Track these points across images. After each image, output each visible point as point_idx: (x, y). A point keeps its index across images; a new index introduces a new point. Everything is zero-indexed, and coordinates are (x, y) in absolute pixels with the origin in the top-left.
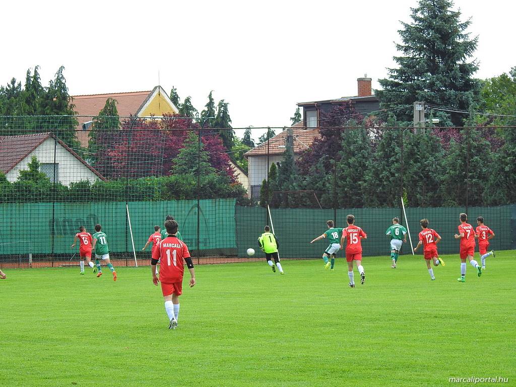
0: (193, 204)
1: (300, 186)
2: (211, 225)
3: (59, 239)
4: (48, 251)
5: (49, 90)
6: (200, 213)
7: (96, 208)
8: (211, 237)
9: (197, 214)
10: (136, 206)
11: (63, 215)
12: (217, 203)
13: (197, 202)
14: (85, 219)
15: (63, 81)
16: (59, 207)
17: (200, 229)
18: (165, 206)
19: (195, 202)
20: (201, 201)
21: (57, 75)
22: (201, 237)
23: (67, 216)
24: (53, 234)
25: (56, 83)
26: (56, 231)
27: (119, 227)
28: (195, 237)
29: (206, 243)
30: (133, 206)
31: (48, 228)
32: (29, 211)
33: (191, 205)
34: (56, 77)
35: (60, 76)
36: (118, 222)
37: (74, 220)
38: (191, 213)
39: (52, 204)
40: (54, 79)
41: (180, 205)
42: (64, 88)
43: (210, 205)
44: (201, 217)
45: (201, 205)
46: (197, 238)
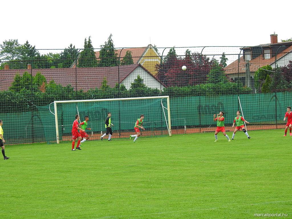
0: (273, 95)
1: (287, 86)
2: (282, 106)
3: (203, 116)
4: (198, 124)
5: (105, 47)
6: (277, 100)
7: (223, 99)
8: (283, 113)
9: (275, 100)
10: (243, 97)
11: (205, 103)
12: (285, 94)
13: (275, 94)
14: (216, 105)
15: (112, 42)
16: (203, 98)
17: (277, 109)
18: (258, 96)
19: (274, 94)
20: (277, 93)
21: (109, 39)
22: (278, 113)
23: (207, 103)
24: (200, 114)
25: (108, 43)
26: (201, 113)
27: (235, 109)
28: (274, 113)
29: (280, 117)
30: (242, 97)
31: (197, 111)
32: (186, 101)
33: (272, 96)
34: (108, 40)
35: (110, 40)
36: (234, 106)
37: (211, 105)
38: (272, 100)
39: (198, 97)
40: (107, 41)
41: (266, 96)
42: (112, 46)
43: (282, 95)
44: (277, 102)
45: (277, 96)
46: (275, 114)
